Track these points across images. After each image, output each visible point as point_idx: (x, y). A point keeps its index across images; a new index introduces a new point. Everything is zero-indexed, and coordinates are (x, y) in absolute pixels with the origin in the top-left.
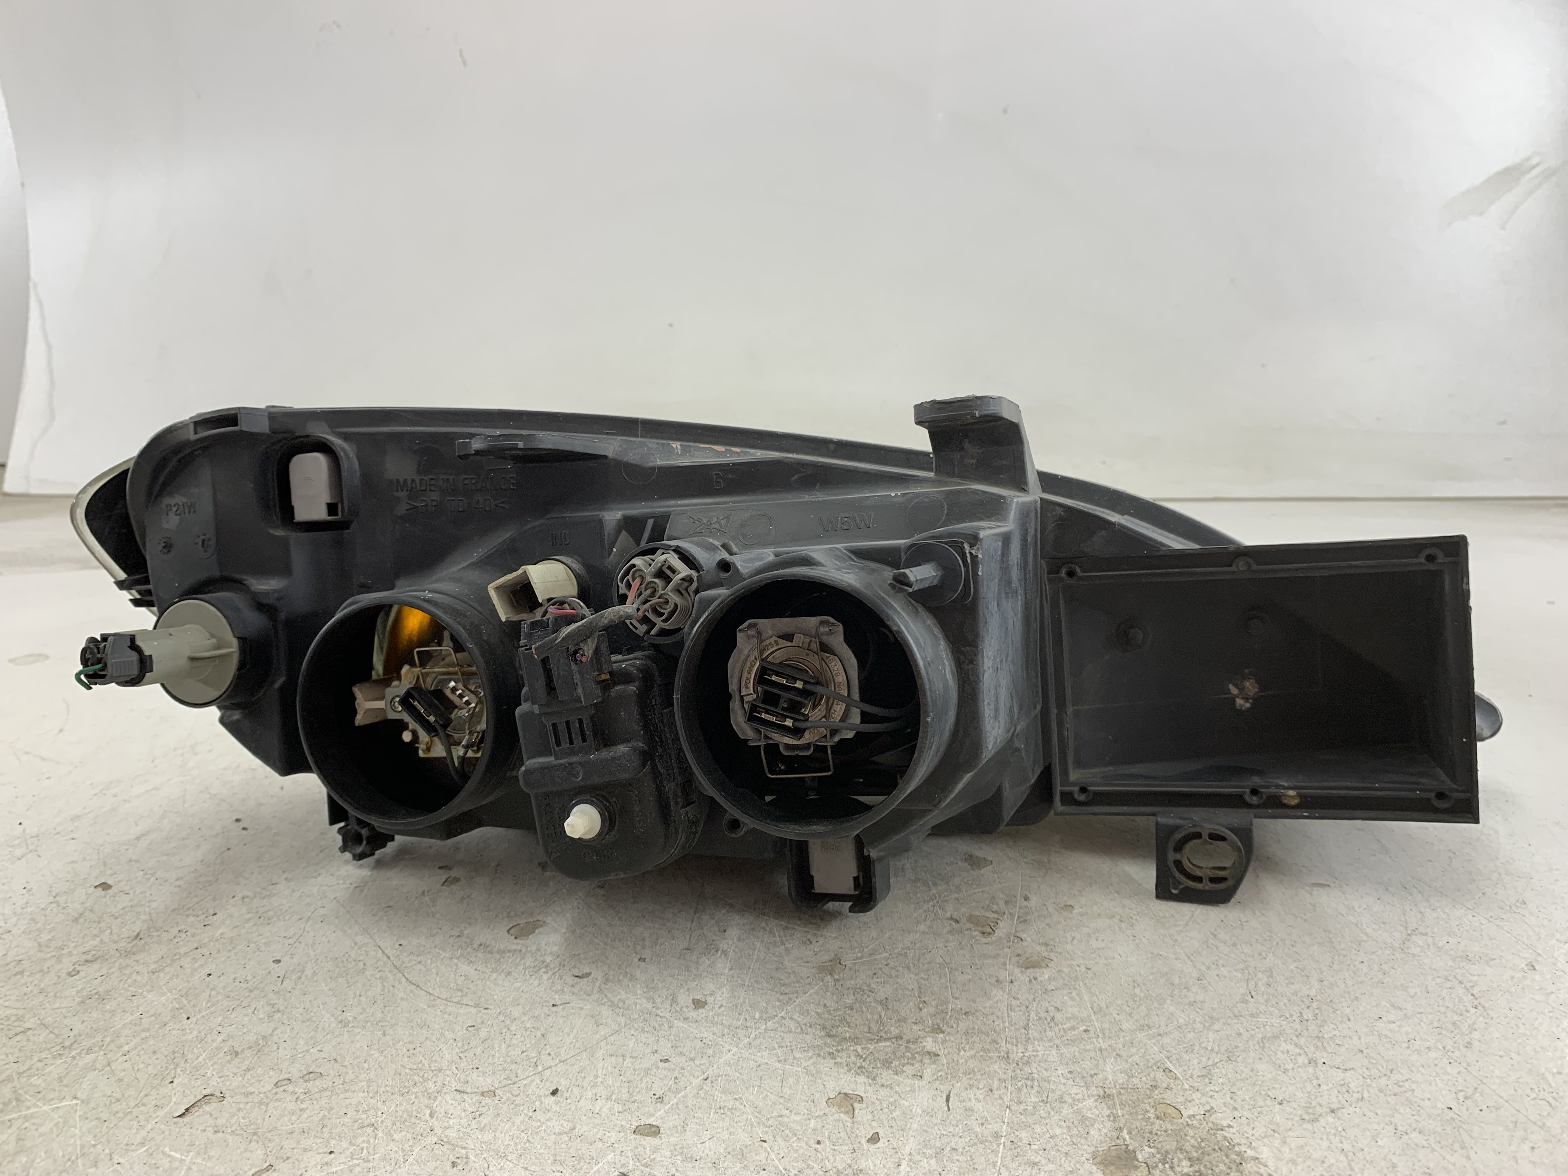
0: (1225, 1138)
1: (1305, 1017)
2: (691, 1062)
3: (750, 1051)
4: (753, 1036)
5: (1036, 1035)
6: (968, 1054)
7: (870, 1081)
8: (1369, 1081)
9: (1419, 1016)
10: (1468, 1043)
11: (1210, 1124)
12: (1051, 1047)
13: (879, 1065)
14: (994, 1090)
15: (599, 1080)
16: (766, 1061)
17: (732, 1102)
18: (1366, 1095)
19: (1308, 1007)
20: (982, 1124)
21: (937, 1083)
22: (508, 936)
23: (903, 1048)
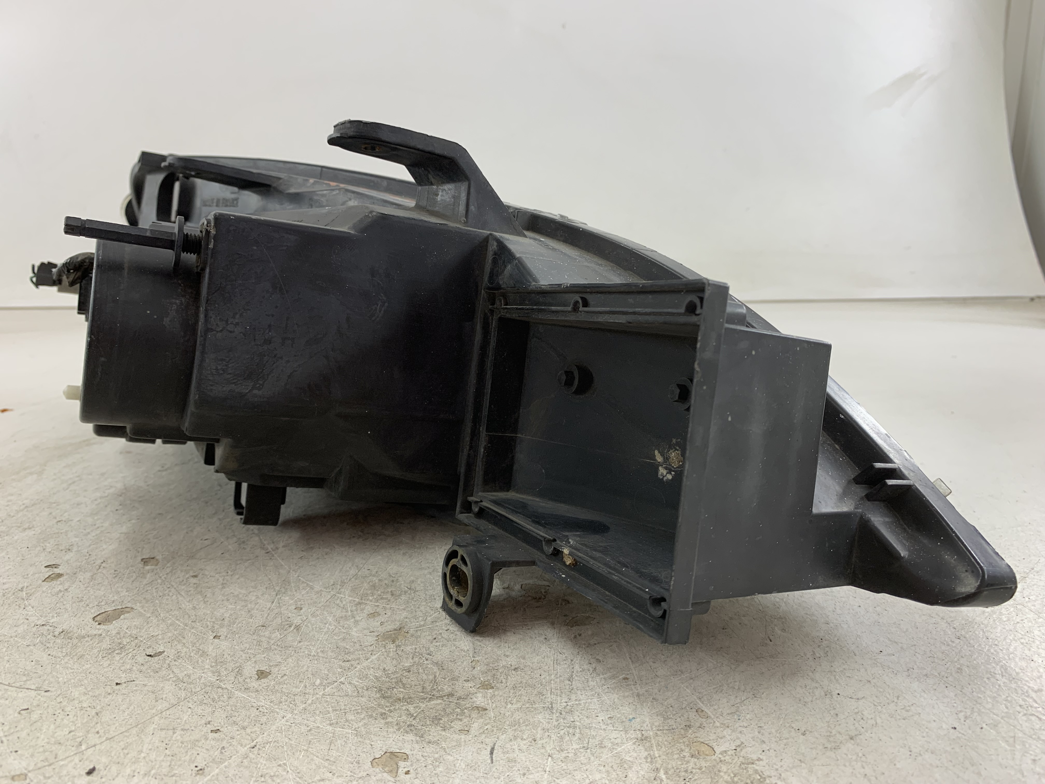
0: (756, 771)
1: (818, 655)
2: (242, 731)
3: (304, 716)
4: (310, 702)
5: (579, 685)
6: (515, 706)
7: (418, 738)
8: (879, 708)
9: (913, 648)
10: (959, 669)
11: (741, 759)
12: (593, 695)
13: (428, 723)
14: (538, 739)
15: (143, 755)
16: (318, 725)
17: (275, 769)
18: (879, 721)
19: (819, 646)
20: (524, 774)
21: (484, 736)
22: (93, 622)
23: (453, 705)
